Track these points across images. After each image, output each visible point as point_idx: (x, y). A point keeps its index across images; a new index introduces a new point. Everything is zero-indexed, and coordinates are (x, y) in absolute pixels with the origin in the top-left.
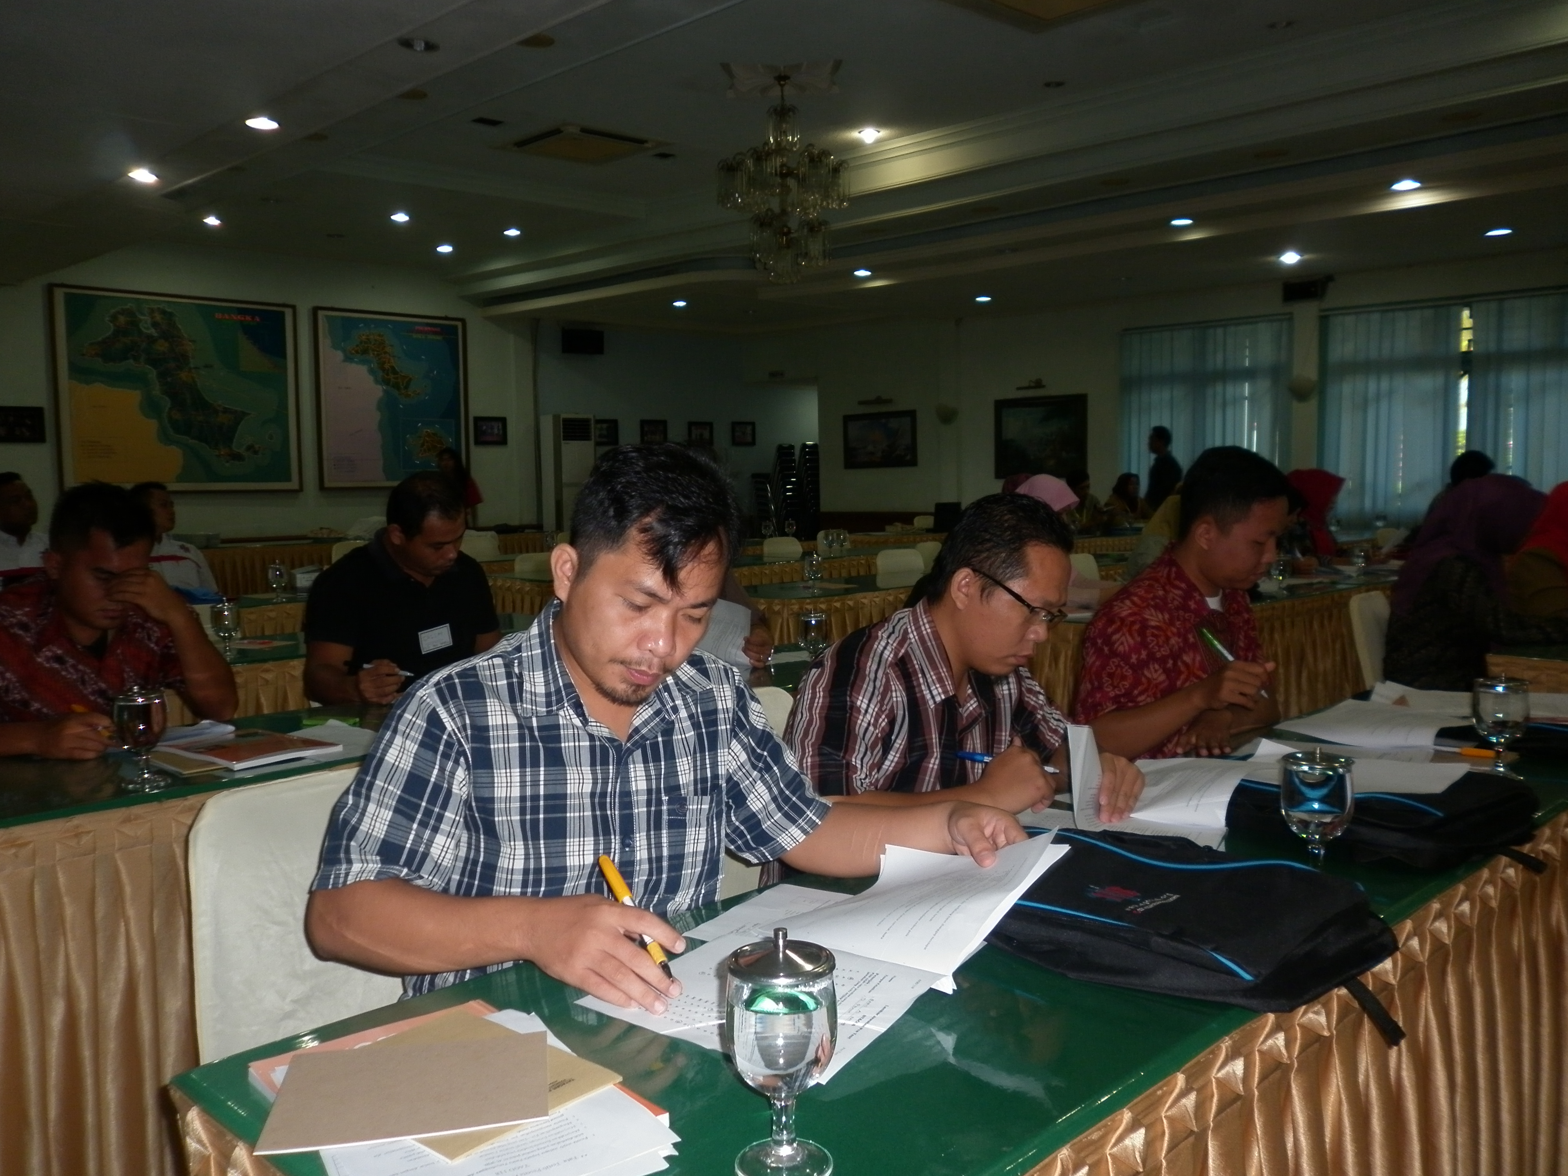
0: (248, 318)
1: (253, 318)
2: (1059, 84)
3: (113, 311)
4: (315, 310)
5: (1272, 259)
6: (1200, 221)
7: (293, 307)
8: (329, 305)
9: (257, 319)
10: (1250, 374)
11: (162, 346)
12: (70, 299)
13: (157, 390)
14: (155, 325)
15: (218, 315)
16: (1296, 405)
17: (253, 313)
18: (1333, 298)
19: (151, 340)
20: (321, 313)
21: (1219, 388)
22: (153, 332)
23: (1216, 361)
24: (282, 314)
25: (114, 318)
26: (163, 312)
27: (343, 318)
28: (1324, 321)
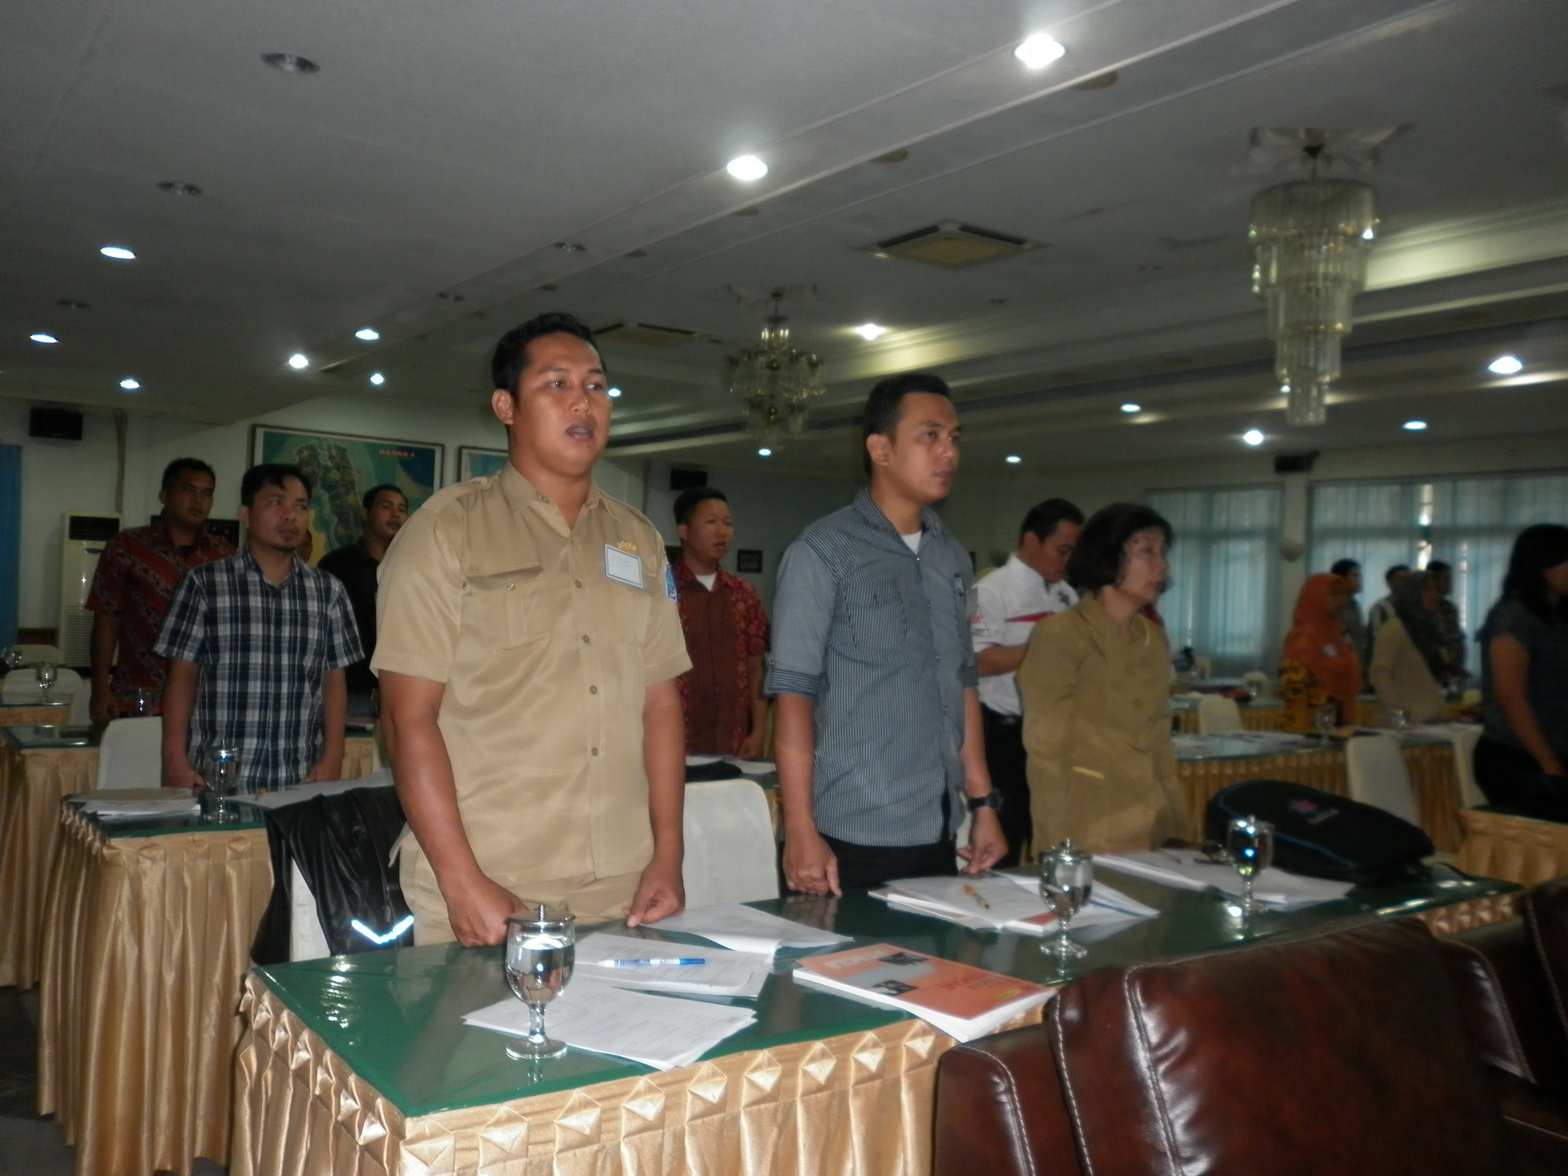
0: (405, 454)
1: (409, 454)
2: (1001, 302)
3: (298, 447)
4: (460, 449)
5: (1237, 437)
6: (1146, 408)
7: (443, 447)
8: (472, 445)
9: (413, 455)
10: (1248, 534)
11: (335, 475)
12: (268, 437)
13: (327, 509)
14: (331, 458)
15: (382, 452)
16: (1286, 564)
17: (409, 450)
18: (1319, 471)
19: (327, 470)
20: (465, 452)
21: (1223, 546)
22: (329, 463)
23: (1221, 521)
24: (432, 452)
25: (300, 452)
26: (339, 448)
27: (483, 457)
28: (1310, 492)
